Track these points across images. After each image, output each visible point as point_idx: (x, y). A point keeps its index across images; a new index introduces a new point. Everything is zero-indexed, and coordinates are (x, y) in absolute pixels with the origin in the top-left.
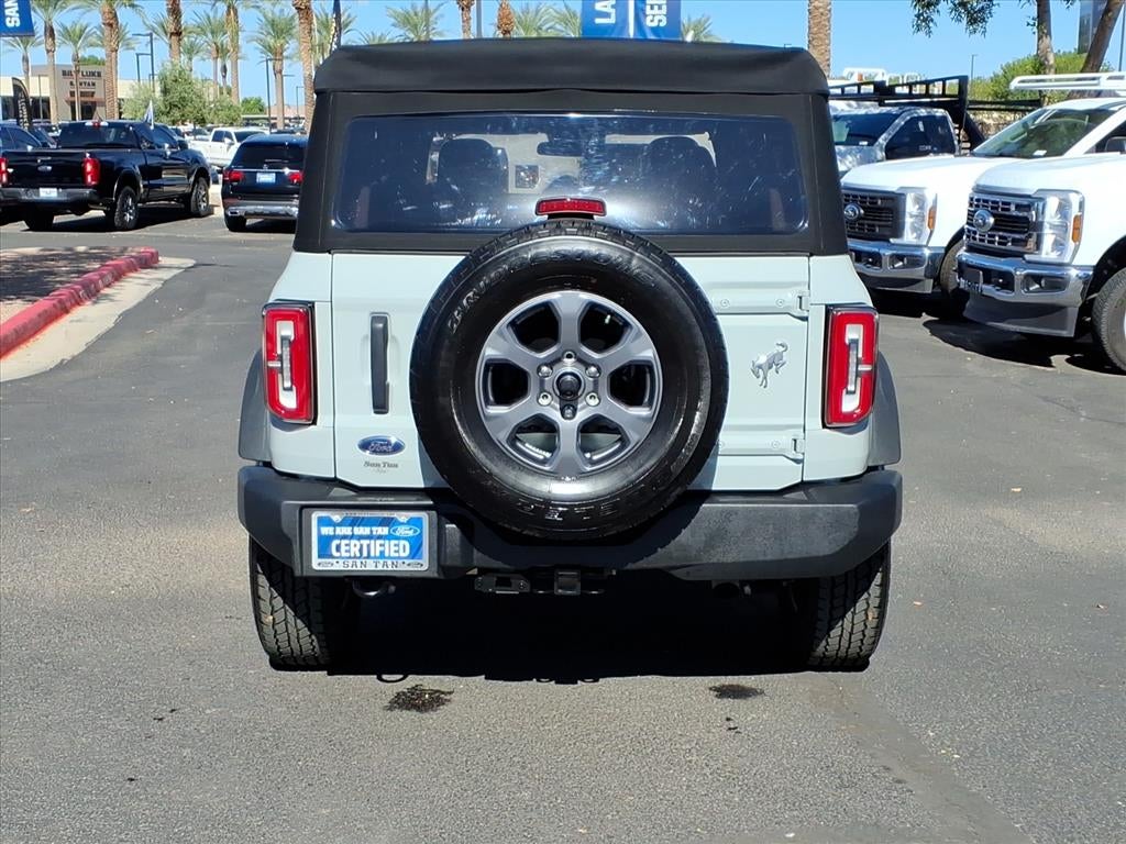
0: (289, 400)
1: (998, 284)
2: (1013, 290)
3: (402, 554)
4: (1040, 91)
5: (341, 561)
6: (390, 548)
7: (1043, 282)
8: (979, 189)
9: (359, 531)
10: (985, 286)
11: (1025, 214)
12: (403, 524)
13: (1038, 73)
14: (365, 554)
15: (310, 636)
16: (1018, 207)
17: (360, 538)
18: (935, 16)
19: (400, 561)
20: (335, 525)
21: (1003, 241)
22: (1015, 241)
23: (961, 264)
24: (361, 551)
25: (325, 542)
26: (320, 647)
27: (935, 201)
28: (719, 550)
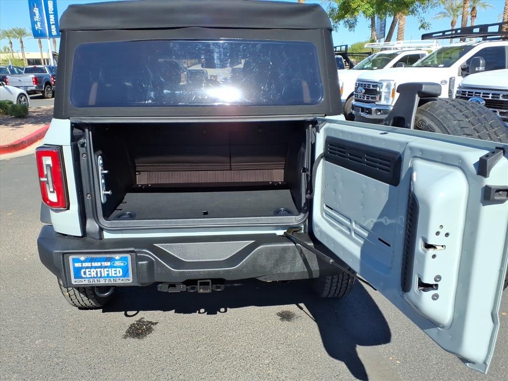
0: (53, 197)
1: (366, 112)
2: (371, 114)
3: (118, 275)
4: (372, 49)
5: (87, 280)
6: (112, 272)
7: (382, 112)
8: (359, 80)
9: (95, 264)
10: (361, 113)
11: (375, 88)
12: (118, 260)
13: (372, 42)
14: (99, 275)
15: (88, 300)
16: (373, 86)
17: (96, 267)
18: (338, 25)
19: (118, 279)
20: (82, 262)
21: (368, 98)
22: (372, 98)
23: (353, 105)
24: (97, 274)
25: (78, 271)
26: (95, 303)
27: (343, 84)
28: (281, 267)
